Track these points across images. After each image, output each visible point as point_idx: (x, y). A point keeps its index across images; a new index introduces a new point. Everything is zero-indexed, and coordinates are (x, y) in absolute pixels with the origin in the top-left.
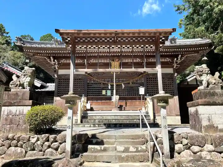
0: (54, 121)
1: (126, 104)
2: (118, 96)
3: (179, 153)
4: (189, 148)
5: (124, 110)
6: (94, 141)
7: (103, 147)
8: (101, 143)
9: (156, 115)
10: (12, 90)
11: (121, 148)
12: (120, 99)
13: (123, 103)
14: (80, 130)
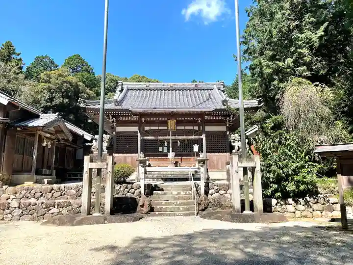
0: (128, 175)
1: (181, 160)
2: (174, 153)
3: (212, 195)
4: (218, 192)
5: (180, 166)
6: (157, 189)
7: (163, 192)
8: (162, 190)
9: (209, 170)
10: (94, 153)
11: (175, 193)
12: (176, 156)
13: (178, 159)
14: (148, 181)
